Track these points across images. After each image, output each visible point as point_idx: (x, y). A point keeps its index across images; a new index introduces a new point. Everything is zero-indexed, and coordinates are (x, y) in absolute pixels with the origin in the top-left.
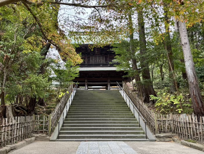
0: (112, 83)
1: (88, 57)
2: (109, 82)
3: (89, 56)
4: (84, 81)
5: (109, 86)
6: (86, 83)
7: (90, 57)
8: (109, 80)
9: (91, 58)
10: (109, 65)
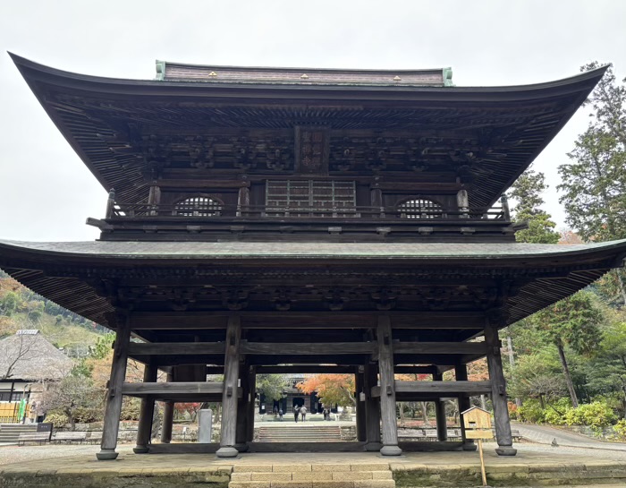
0: (406, 348)
1: (253, 184)
2: (386, 342)
3: (258, 178)
4: (220, 335)
5: (385, 365)
6: (234, 349)
7: (263, 184)
8: (384, 330)
9: (271, 191)
10: (387, 230)
